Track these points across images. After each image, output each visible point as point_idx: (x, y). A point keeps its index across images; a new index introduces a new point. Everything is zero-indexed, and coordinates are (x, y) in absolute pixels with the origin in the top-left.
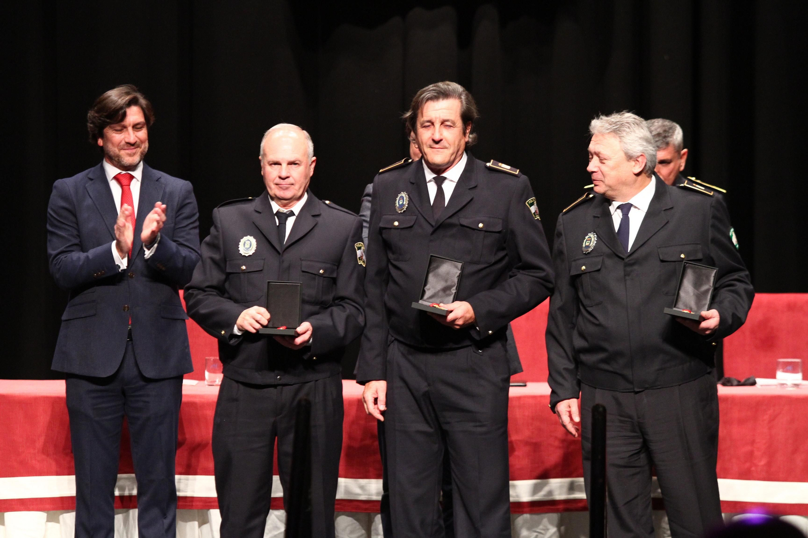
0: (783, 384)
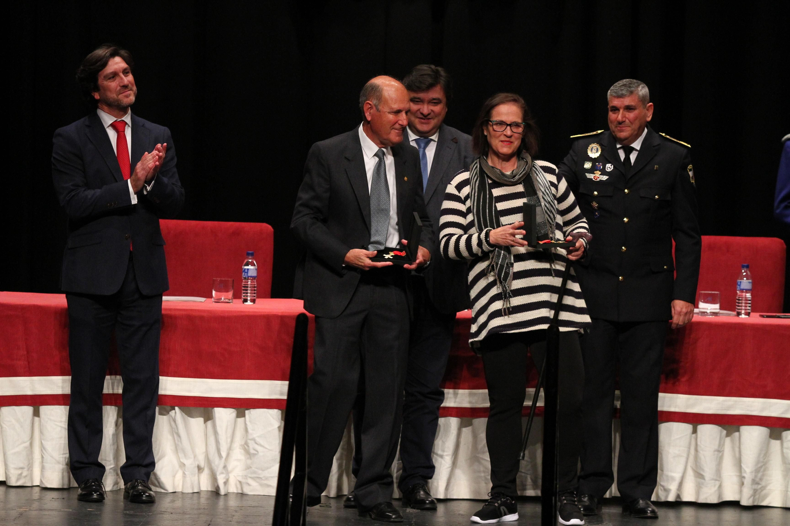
0: (704, 312)
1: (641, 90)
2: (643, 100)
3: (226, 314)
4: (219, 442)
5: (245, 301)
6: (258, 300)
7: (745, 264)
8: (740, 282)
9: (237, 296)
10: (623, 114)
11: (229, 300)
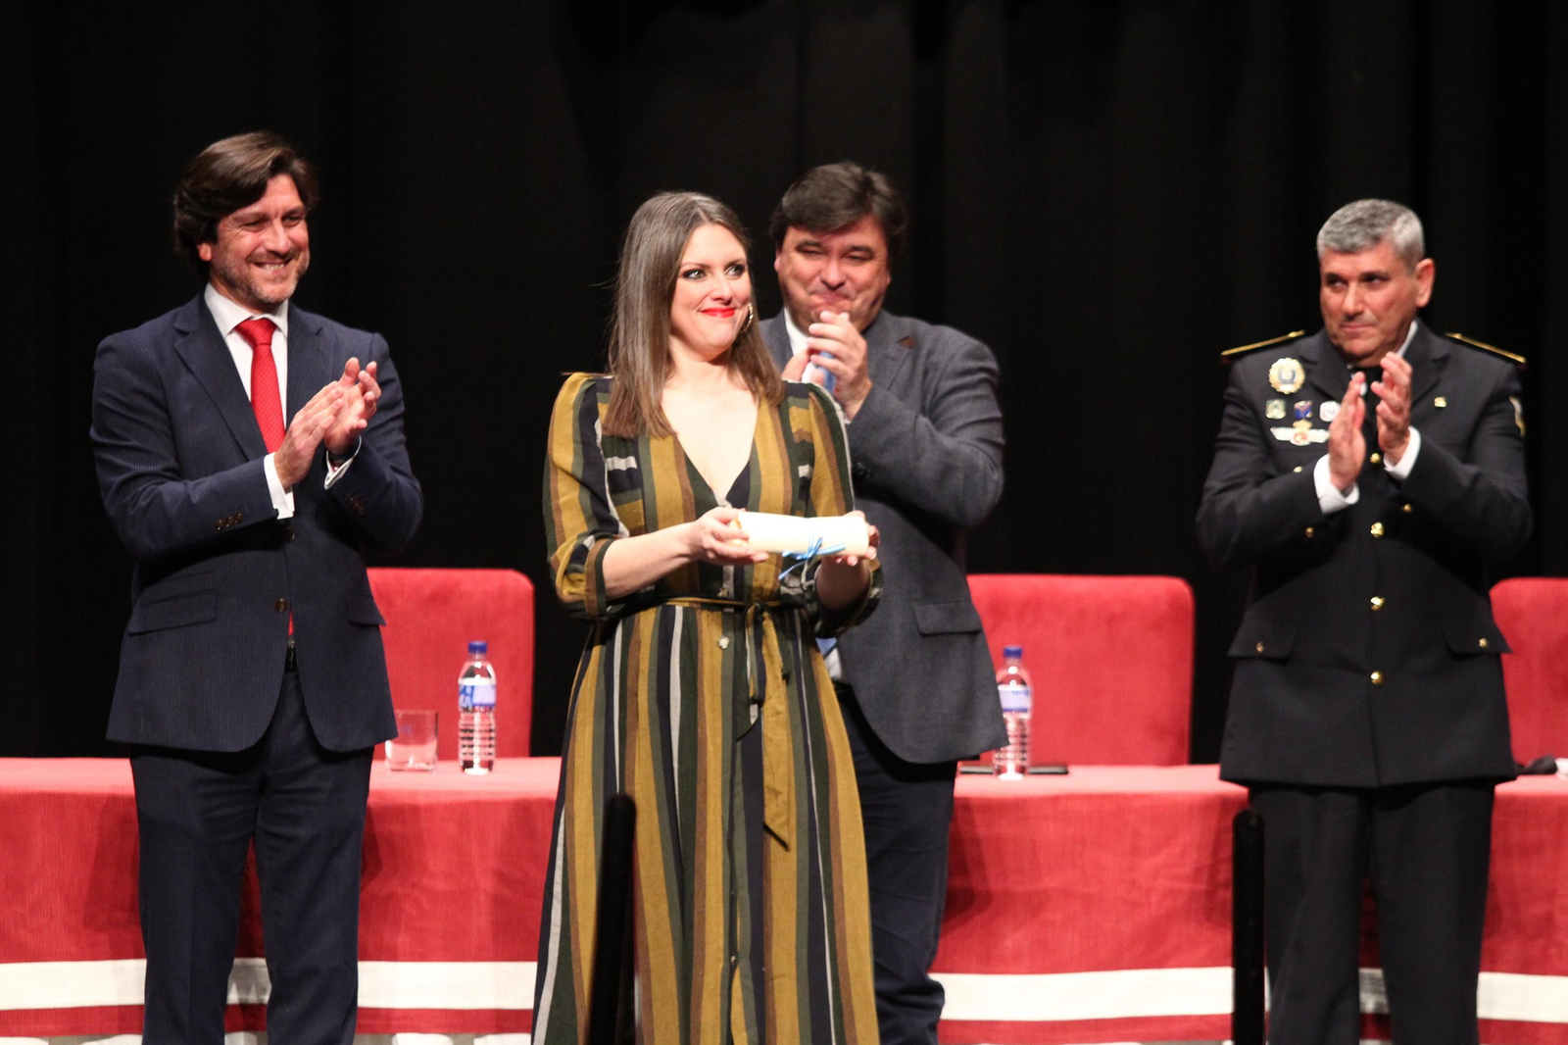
1: (1400, 231)
2: (1407, 256)
3: (423, 800)
5: (468, 764)
6: (498, 764)
9: (446, 753)
10: (1357, 293)
11: (428, 764)
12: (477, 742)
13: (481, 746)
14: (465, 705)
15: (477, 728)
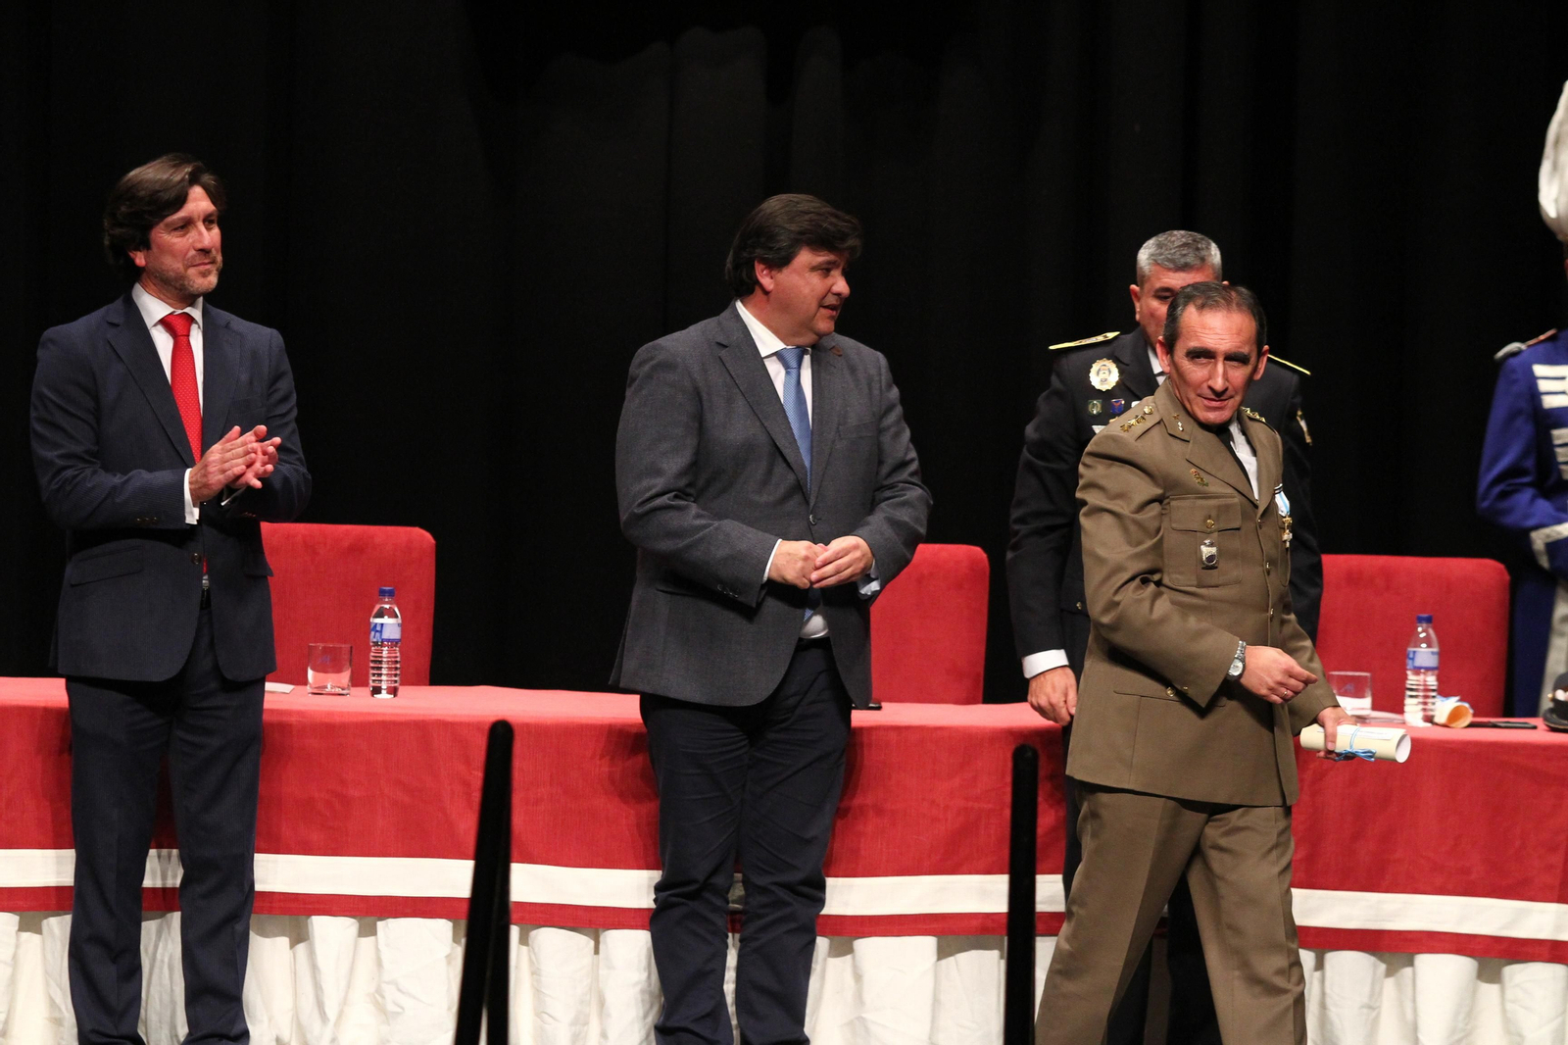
3: (338, 719)
4: (321, 988)
5: (377, 690)
6: (403, 690)
7: (1425, 615)
8: (1414, 652)
9: (359, 680)
11: (343, 689)
12: (384, 671)
13: (387, 674)
14: (375, 640)
15: (385, 660)
